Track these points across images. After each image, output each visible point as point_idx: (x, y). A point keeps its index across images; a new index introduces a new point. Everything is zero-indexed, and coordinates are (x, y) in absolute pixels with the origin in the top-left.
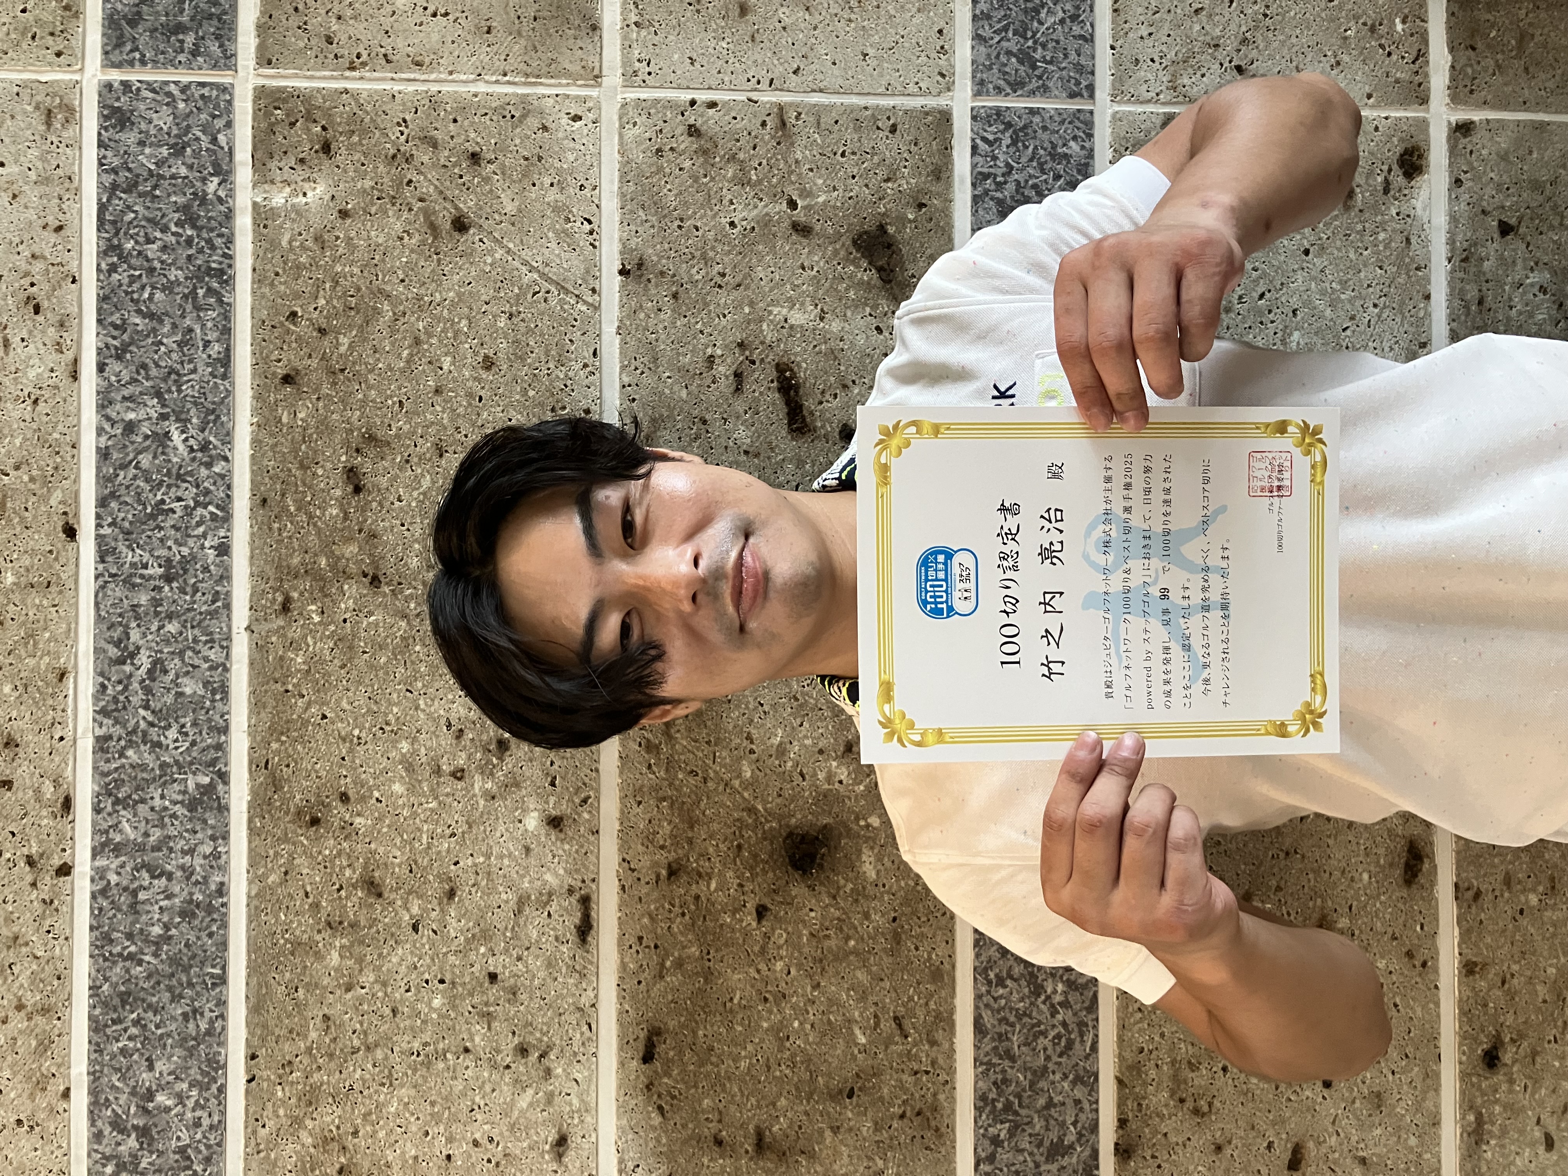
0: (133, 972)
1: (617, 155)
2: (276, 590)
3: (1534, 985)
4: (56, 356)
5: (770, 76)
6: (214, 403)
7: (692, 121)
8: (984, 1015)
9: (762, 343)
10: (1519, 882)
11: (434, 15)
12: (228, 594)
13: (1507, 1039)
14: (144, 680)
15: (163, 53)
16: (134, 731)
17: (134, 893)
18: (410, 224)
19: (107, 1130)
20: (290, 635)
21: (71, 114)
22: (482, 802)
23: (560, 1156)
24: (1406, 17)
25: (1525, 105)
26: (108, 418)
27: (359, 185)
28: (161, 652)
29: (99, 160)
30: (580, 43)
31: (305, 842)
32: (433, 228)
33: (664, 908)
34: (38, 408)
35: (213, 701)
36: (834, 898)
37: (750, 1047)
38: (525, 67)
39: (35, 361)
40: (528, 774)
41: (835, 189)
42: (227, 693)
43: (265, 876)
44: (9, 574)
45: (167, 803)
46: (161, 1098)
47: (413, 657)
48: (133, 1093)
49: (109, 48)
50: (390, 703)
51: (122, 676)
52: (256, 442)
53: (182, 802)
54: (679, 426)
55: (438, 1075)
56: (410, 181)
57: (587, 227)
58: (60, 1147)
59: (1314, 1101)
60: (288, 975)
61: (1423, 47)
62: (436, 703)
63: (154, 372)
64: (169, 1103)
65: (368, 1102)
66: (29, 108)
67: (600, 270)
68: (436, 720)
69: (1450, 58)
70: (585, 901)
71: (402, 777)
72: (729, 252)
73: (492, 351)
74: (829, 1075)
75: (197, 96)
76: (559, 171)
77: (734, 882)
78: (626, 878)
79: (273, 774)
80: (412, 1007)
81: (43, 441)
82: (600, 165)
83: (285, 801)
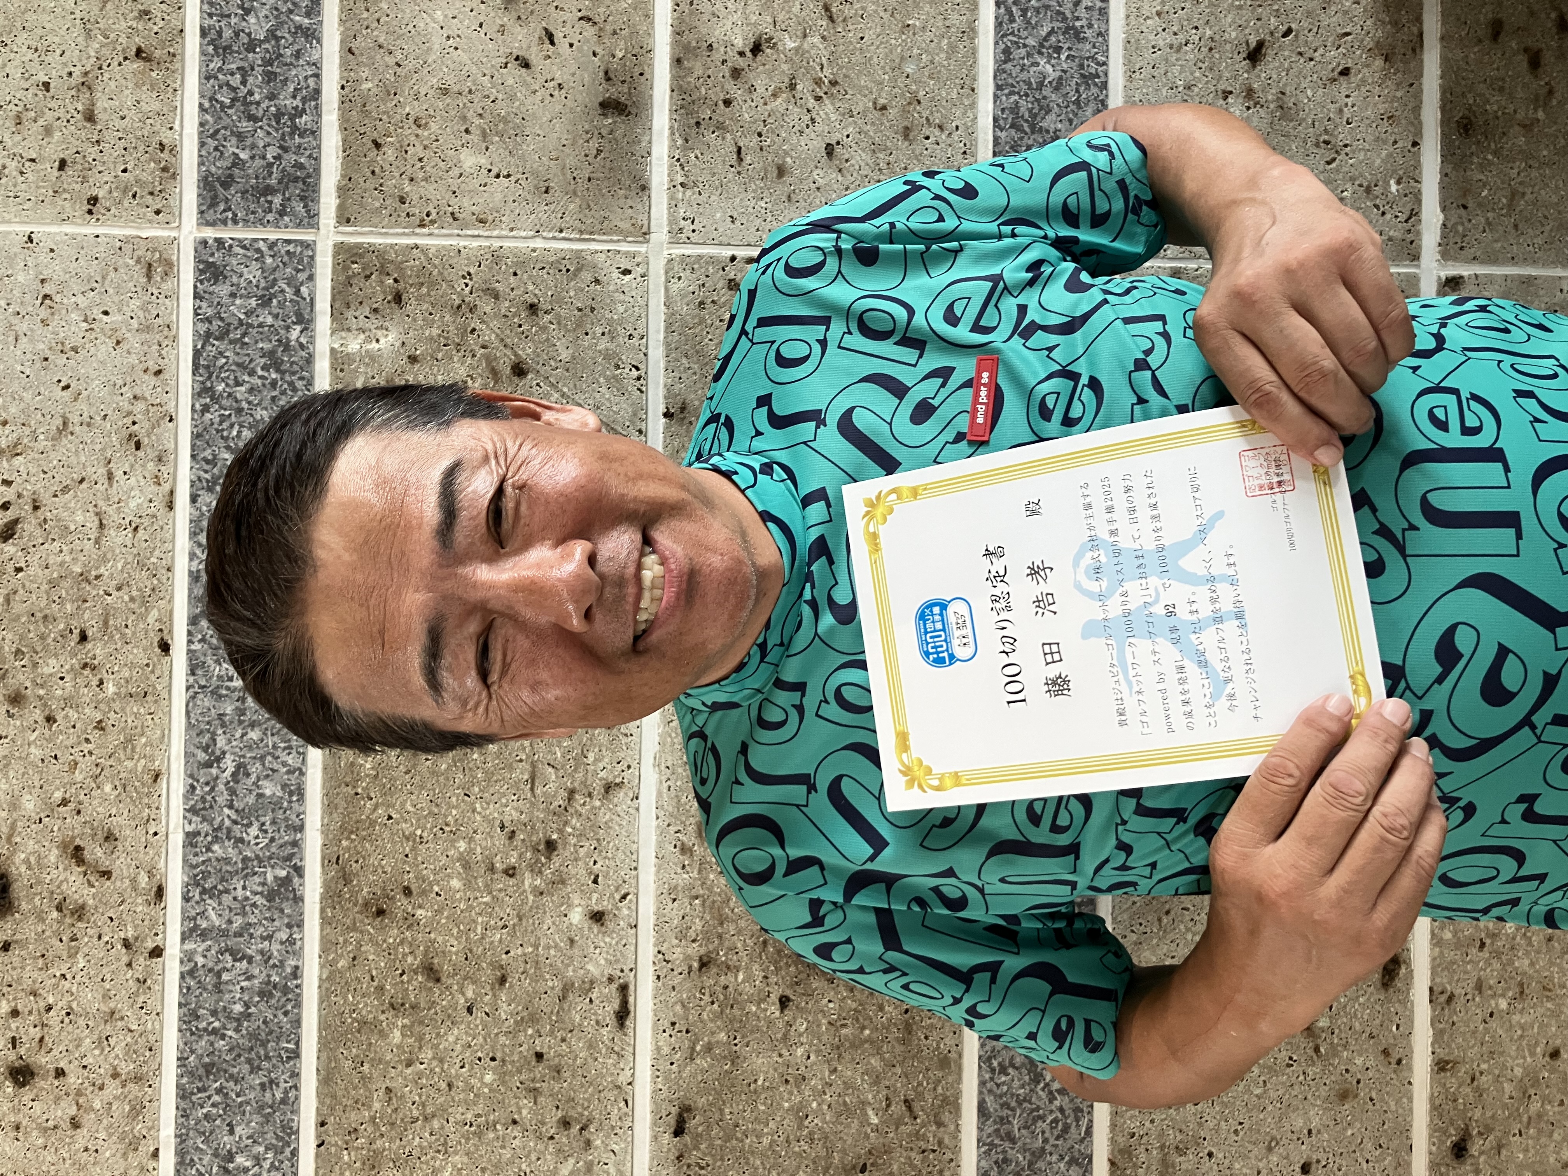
0: (216, 1045)
1: (663, 307)
3: (1502, 1083)
4: (154, 488)
7: (732, 276)
8: (987, 1099)
10: (1490, 988)
11: (498, 176)
13: (1475, 1133)
14: (228, 782)
15: (253, 213)
16: (220, 828)
17: (219, 974)
18: (473, 368)
21: (169, 267)
22: (531, 898)
24: (1401, 178)
25: (1513, 260)
27: (427, 333)
28: (244, 756)
29: (195, 310)
30: (630, 202)
31: (372, 931)
32: (495, 373)
33: (695, 997)
34: (138, 535)
35: (290, 802)
36: (851, 991)
37: (772, 1124)
38: (579, 225)
39: (135, 492)
40: (573, 872)
42: (303, 795)
43: (335, 961)
44: (110, 685)
45: (248, 893)
46: (240, 1160)
47: (471, 765)
48: (216, 1155)
49: (204, 208)
50: (450, 807)
51: (209, 778)
53: (261, 893)
55: (488, 1144)
56: (474, 330)
57: (635, 373)
61: (1416, 207)
62: (491, 806)
64: (248, 1164)
65: (425, 1167)
66: (131, 262)
67: (646, 413)
68: (491, 822)
69: (1442, 216)
70: (624, 989)
71: (459, 873)
74: (844, 1151)
75: (283, 252)
76: (610, 322)
77: (758, 974)
78: (661, 968)
79: (343, 869)
80: (466, 1083)
81: (141, 565)
82: (647, 315)
83: (354, 894)
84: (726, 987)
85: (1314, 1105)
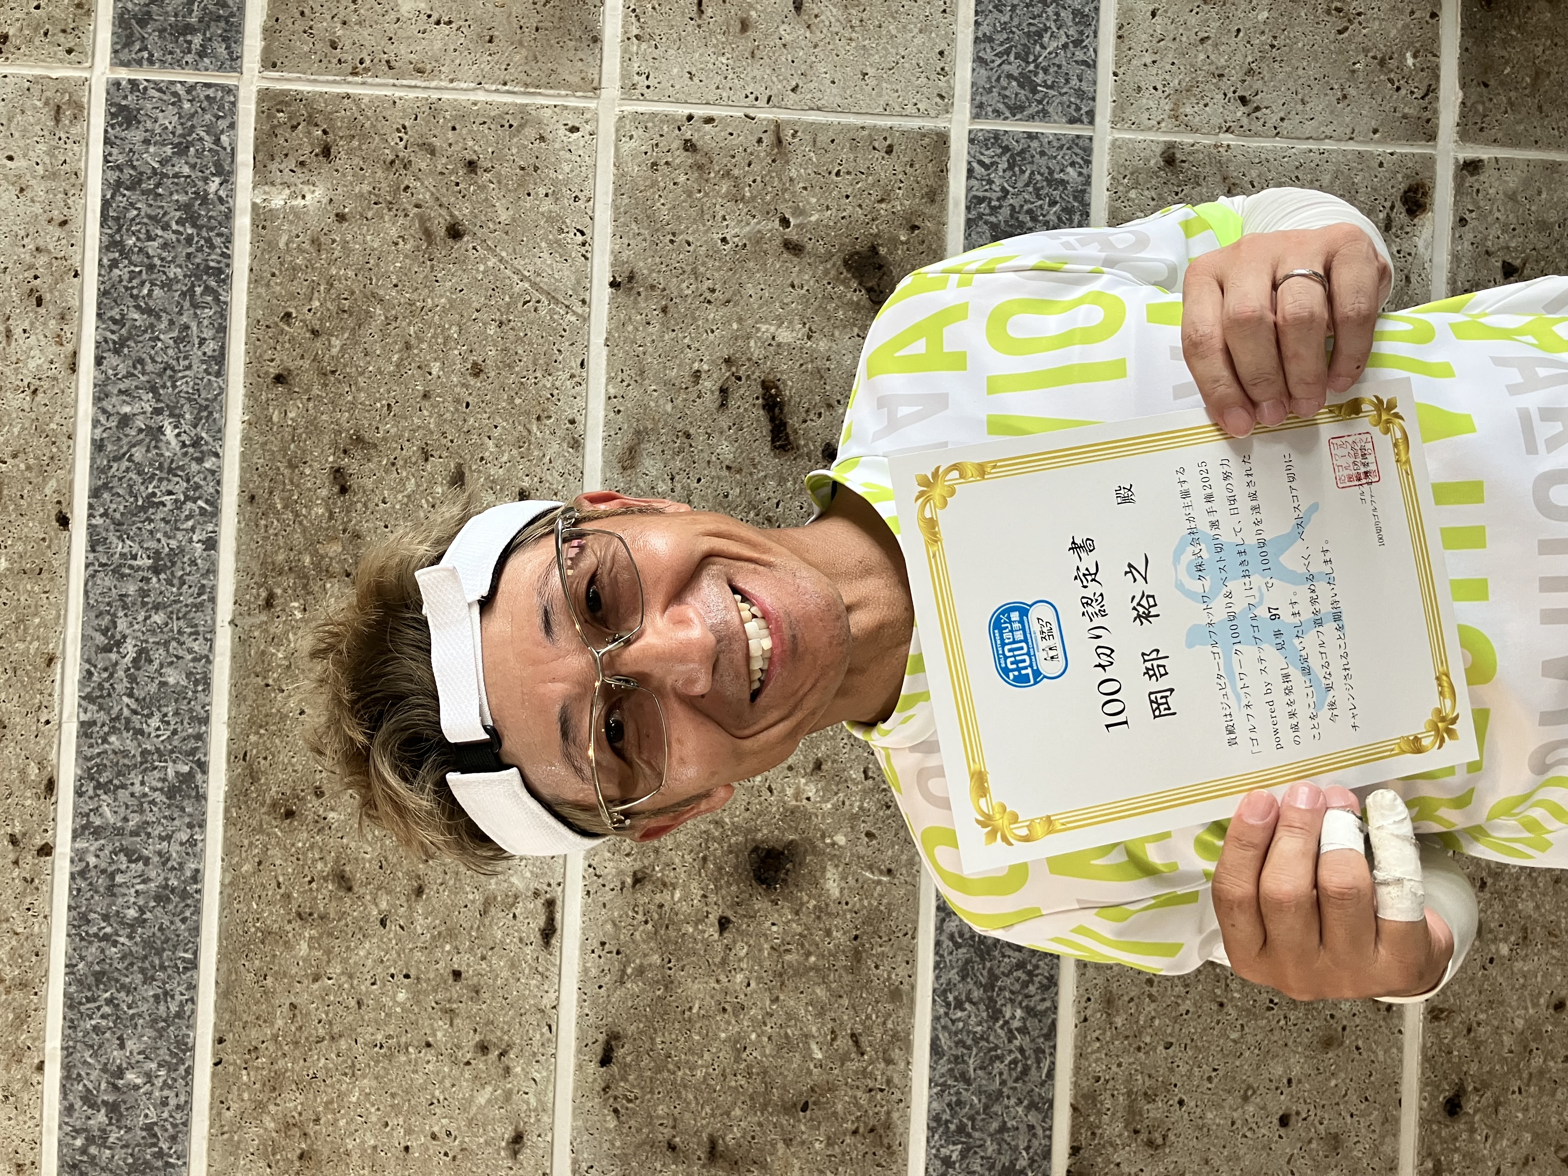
0: (108, 952)
1: (612, 168)
2: (260, 586)
3: (1501, 1035)
4: (56, 349)
5: (768, 93)
6: (207, 400)
7: (688, 136)
8: (941, 1036)
9: (749, 359)
10: (1491, 931)
11: (438, 23)
12: (213, 588)
13: (1470, 1088)
14: (129, 669)
15: (171, 53)
16: (117, 718)
17: (112, 876)
18: (405, 229)
19: (78, 1104)
20: (272, 630)
21: (79, 111)
23: (515, 1154)
24: (1417, 51)
25: (1536, 144)
26: (104, 411)
27: (357, 190)
28: (147, 641)
29: (105, 157)
30: (580, 55)
31: (279, 834)
32: (428, 234)
33: (627, 915)
34: (37, 399)
35: (195, 692)
36: (797, 913)
37: (707, 1056)
38: (525, 78)
39: (35, 352)
41: (828, 208)
42: (209, 684)
43: (239, 865)
45: (147, 789)
46: (130, 1076)
48: (105, 1070)
49: (119, 47)
51: (107, 663)
52: (247, 439)
53: (161, 790)
54: (664, 438)
55: (399, 1068)
56: (407, 187)
57: (580, 238)
58: (33, 1118)
59: (1270, 1140)
60: (257, 962)
61: (1433, 83)
63: (150, 367)
64: (139, 1081)
65: (330, 1090)
66: (39, 104)
67: (591, 282)
69: (1460, 94)
70: (550, 904)
72: (720, 269)
73: (481, 359)
74: (784, 1088)
75: (202, 97)
76: (555, 182)
77: (698, 893)
78: (592, 883)
79: (251, 765)
80: (377, 1000)
81: (40, 431)
82: (595, 177)
83: (261, 792)
84: (661, 906)
85: (1296, 1052)
